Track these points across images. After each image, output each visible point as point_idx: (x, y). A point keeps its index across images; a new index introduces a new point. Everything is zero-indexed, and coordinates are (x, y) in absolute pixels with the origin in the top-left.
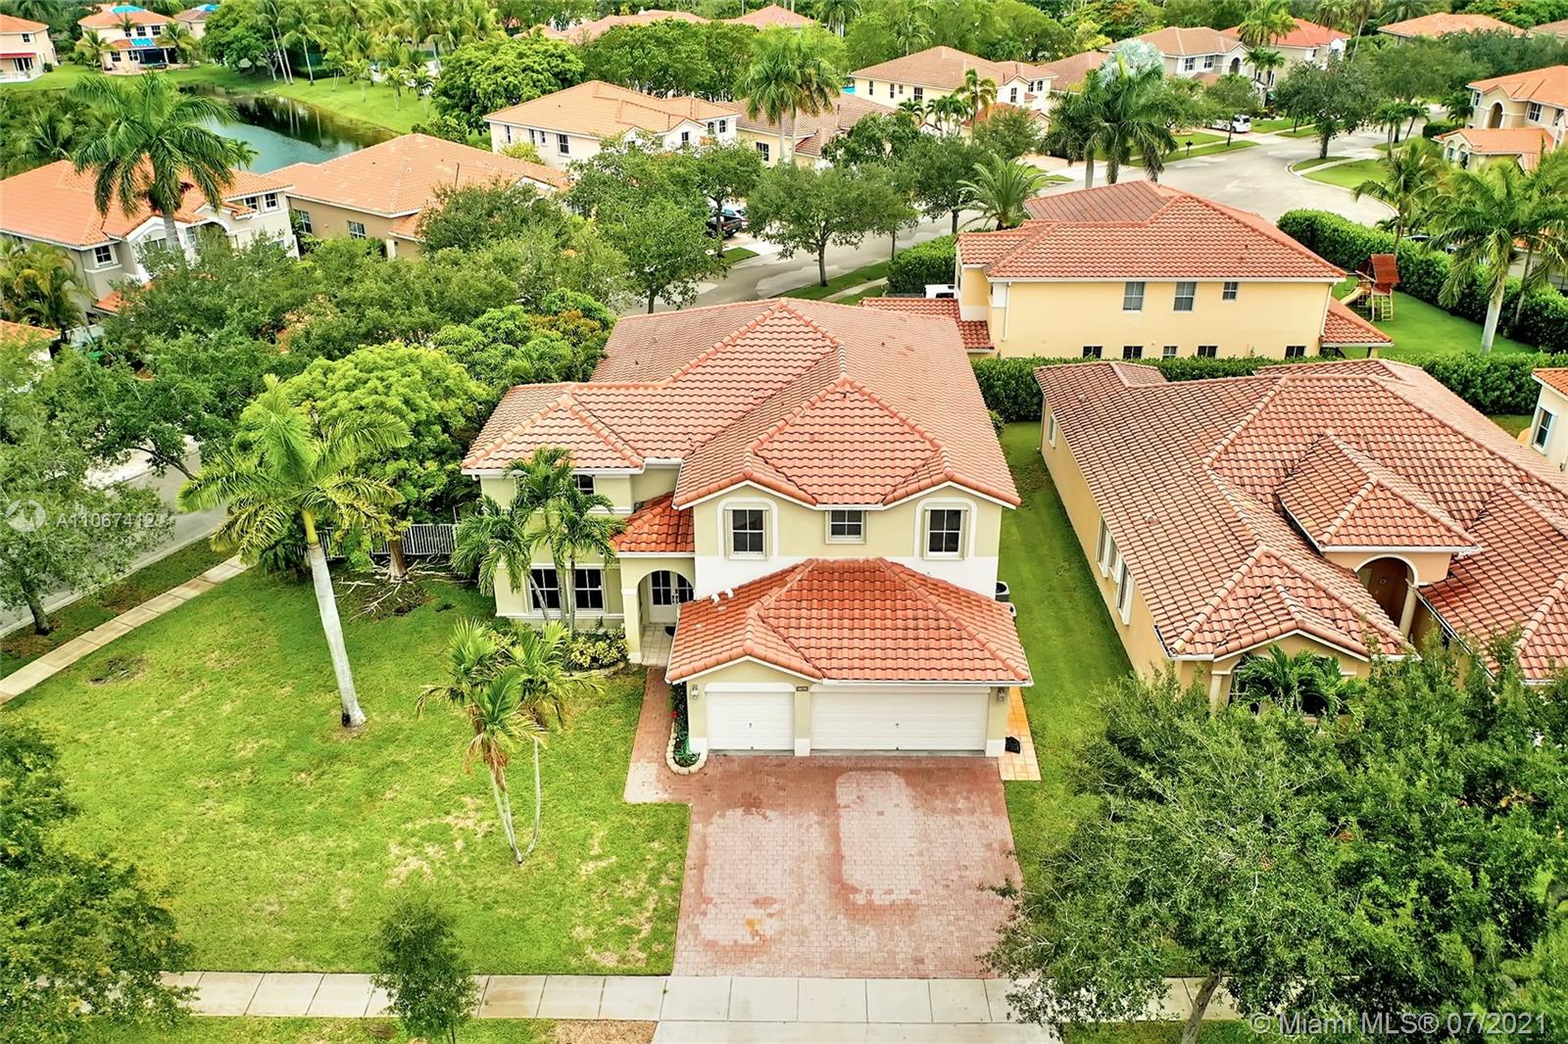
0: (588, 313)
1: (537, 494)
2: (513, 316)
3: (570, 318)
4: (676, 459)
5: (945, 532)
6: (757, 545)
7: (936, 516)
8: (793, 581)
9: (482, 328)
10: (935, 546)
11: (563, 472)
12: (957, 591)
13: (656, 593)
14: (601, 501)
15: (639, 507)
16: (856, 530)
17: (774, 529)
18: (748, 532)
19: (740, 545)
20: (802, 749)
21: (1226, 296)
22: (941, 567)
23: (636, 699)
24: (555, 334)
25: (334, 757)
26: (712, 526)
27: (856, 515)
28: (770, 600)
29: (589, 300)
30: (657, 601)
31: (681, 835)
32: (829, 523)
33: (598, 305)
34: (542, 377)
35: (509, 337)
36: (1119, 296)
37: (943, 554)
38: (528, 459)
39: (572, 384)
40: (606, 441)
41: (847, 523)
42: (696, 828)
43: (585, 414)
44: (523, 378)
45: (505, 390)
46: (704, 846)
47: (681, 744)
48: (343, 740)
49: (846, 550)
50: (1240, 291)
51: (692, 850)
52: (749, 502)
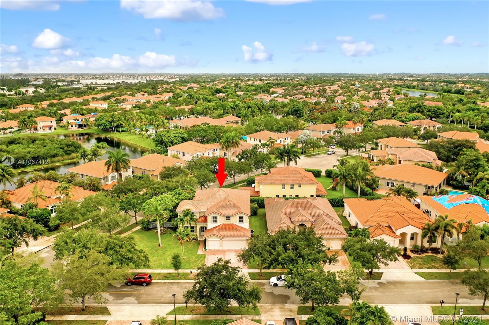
0: (191, 190)
1: (186, 215)
2: (179, 190)
3: (189, 190)
4: (205, 210)
5: (241, 219)
6: (216, 221)
7: (240, 218)
8: (220, 226)
9: (175, 192)
10: (240, 222)
11: (190, 212)
12: (243, 228)
13: (202, 230)
14: (195, 216)
15: (200, 217)
16: (229, 219)
17: (218, 219)
18: (215, 220)
19: (214, 221)
20: (221, 248)
21: (299, 187)
22: (241, 224)
23: (199, 244)
24: (187, 193)
25: (158, 250)
26: (210, 219)
27: (229, 217)
28: (217, 228)
29: (192, 187)
30: (202, 232)
31: (205, 257)
32: (226, 218)
33: (193, 188)
34: (186, 199)
35: (179, 194)
36: (281, 186)
37: (241, 223)
38: (185, 210)
39: (190, 200)
40: (195, 208)
41: (228, 218)
42: (207, 257)
43: (192, 204)
44: (183, 200)
45: (180, 201)
46: (208, 258)
47: (205, 248)
48: (159, 248)
49: (228, 222)
50: (301, 186)
51: (206, 259)
52: (215, 215)
